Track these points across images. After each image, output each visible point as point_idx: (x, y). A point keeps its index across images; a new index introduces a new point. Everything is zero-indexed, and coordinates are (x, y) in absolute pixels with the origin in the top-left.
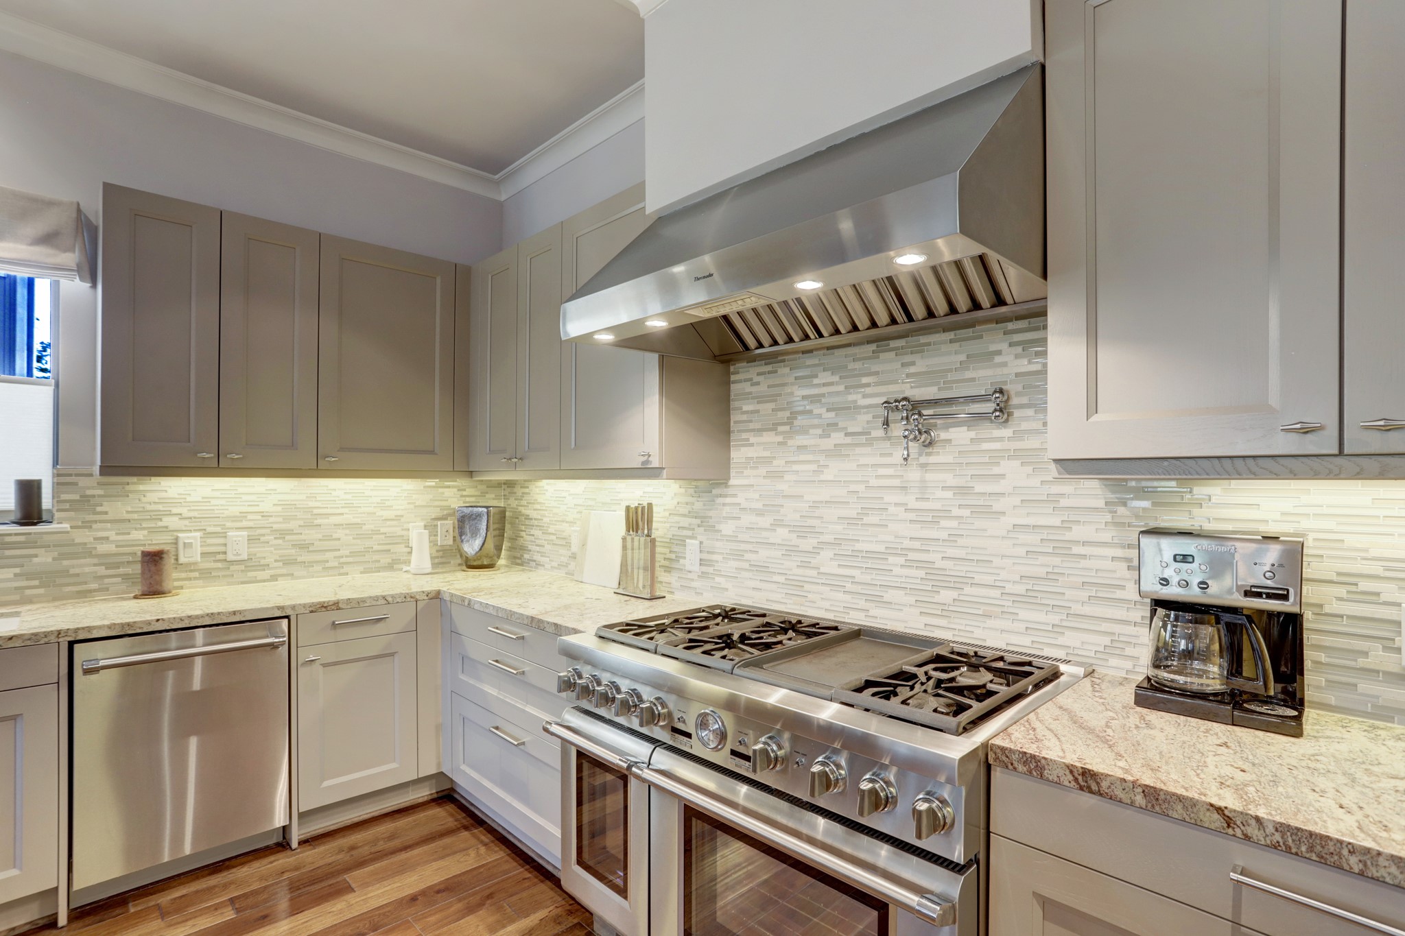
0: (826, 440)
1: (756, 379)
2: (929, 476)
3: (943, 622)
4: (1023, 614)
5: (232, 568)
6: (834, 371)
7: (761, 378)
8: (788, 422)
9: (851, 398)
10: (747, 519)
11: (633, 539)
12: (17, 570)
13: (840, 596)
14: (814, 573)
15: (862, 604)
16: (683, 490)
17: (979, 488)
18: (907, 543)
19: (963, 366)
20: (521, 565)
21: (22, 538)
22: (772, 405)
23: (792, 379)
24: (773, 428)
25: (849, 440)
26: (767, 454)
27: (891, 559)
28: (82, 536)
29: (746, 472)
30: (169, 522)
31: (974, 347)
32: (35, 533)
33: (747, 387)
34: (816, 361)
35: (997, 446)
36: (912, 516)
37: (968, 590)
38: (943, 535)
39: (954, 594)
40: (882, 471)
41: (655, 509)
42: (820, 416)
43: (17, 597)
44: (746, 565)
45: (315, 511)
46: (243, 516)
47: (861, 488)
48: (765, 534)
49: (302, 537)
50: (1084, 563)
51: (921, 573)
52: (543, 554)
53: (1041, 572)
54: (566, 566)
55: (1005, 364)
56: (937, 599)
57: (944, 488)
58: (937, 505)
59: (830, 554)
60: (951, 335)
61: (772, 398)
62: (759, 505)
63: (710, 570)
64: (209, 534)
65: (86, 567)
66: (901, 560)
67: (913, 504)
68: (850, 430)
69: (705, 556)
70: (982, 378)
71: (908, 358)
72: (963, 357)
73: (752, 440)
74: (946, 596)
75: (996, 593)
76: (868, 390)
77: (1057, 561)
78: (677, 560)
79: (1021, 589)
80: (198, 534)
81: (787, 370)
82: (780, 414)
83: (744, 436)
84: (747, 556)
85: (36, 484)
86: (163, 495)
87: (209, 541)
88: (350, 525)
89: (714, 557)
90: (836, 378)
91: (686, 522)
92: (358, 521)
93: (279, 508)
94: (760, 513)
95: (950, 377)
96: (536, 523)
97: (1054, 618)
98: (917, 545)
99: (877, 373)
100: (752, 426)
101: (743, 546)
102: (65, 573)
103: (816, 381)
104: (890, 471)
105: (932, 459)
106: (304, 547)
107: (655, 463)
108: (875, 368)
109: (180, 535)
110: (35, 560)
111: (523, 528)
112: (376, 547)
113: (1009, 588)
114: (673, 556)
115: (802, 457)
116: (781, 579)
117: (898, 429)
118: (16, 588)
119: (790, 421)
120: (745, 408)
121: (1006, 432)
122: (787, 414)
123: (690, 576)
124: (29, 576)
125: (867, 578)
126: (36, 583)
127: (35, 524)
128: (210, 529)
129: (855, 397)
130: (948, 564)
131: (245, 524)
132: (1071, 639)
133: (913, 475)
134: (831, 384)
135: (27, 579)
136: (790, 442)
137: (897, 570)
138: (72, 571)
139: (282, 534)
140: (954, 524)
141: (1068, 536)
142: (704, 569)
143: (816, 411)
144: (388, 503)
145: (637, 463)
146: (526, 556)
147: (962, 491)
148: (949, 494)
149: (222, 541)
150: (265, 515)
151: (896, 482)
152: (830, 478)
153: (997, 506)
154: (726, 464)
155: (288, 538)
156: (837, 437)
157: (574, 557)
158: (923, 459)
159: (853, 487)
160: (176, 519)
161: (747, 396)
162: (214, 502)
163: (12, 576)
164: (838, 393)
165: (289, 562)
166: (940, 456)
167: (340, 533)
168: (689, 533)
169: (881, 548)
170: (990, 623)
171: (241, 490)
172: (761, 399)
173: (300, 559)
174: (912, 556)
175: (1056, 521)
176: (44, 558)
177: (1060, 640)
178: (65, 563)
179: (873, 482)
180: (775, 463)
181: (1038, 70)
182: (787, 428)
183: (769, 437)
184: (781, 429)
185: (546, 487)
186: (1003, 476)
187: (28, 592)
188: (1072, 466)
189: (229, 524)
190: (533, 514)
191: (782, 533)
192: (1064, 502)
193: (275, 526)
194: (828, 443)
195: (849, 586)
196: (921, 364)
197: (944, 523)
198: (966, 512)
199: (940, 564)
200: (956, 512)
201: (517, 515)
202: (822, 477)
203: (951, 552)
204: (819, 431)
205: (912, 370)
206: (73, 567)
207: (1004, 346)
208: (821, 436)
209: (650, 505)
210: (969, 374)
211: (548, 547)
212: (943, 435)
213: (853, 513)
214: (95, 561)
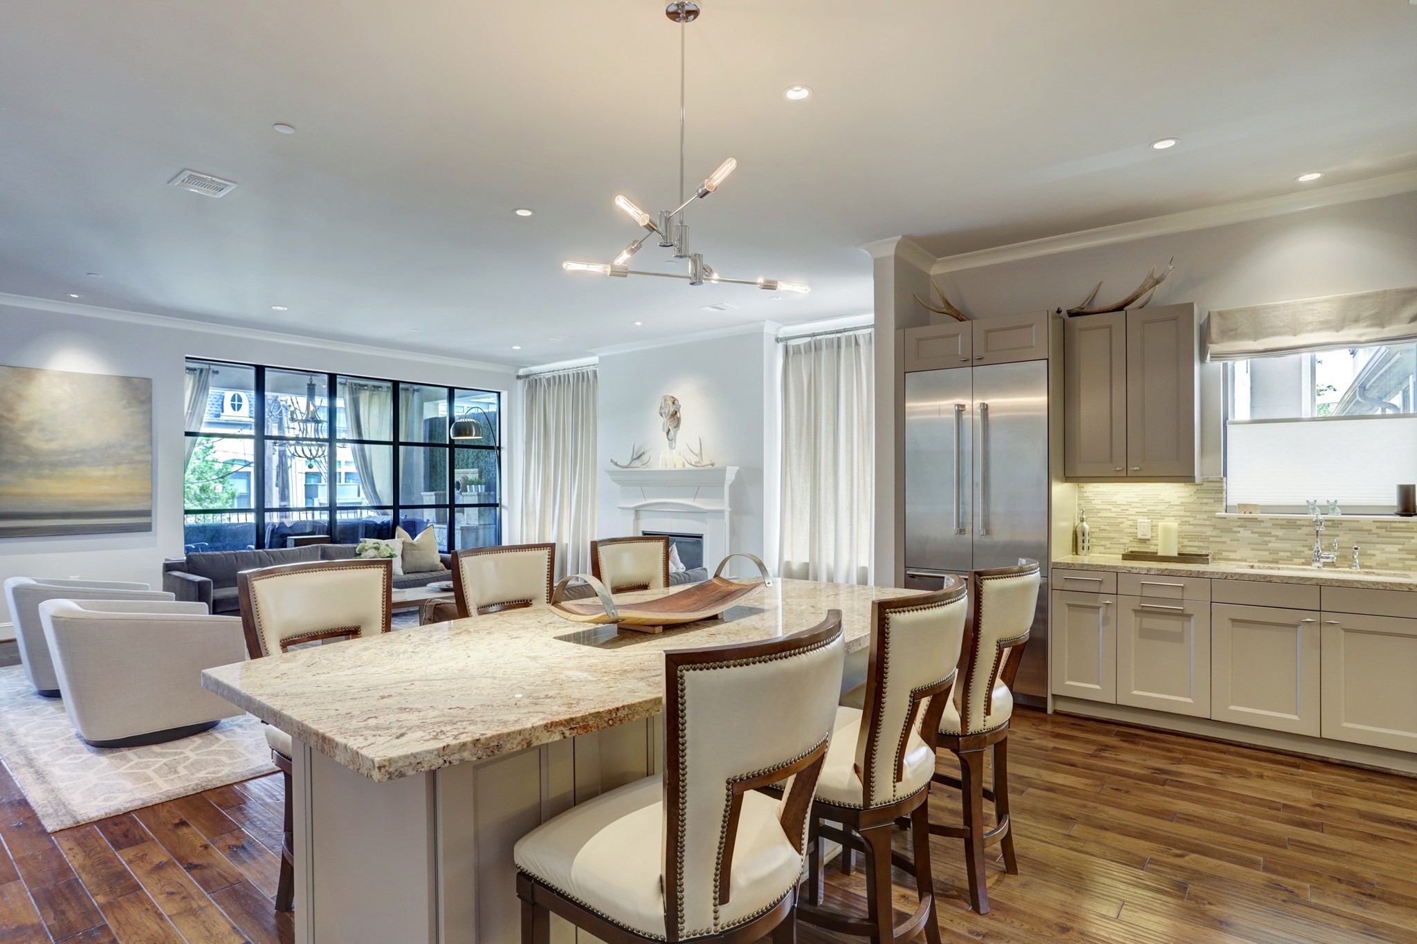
12: (1401, 547)
21: (1403, 525)
32: (1412, 522)
43: (1401, 565)
85: (1412, 488)
110: (1412, 541)
118: (1400, 559)
124: (1409, 552)
127: (1411, 515)
135: (1407, 554)
163: (1397, 550)
187: (1408, 563)
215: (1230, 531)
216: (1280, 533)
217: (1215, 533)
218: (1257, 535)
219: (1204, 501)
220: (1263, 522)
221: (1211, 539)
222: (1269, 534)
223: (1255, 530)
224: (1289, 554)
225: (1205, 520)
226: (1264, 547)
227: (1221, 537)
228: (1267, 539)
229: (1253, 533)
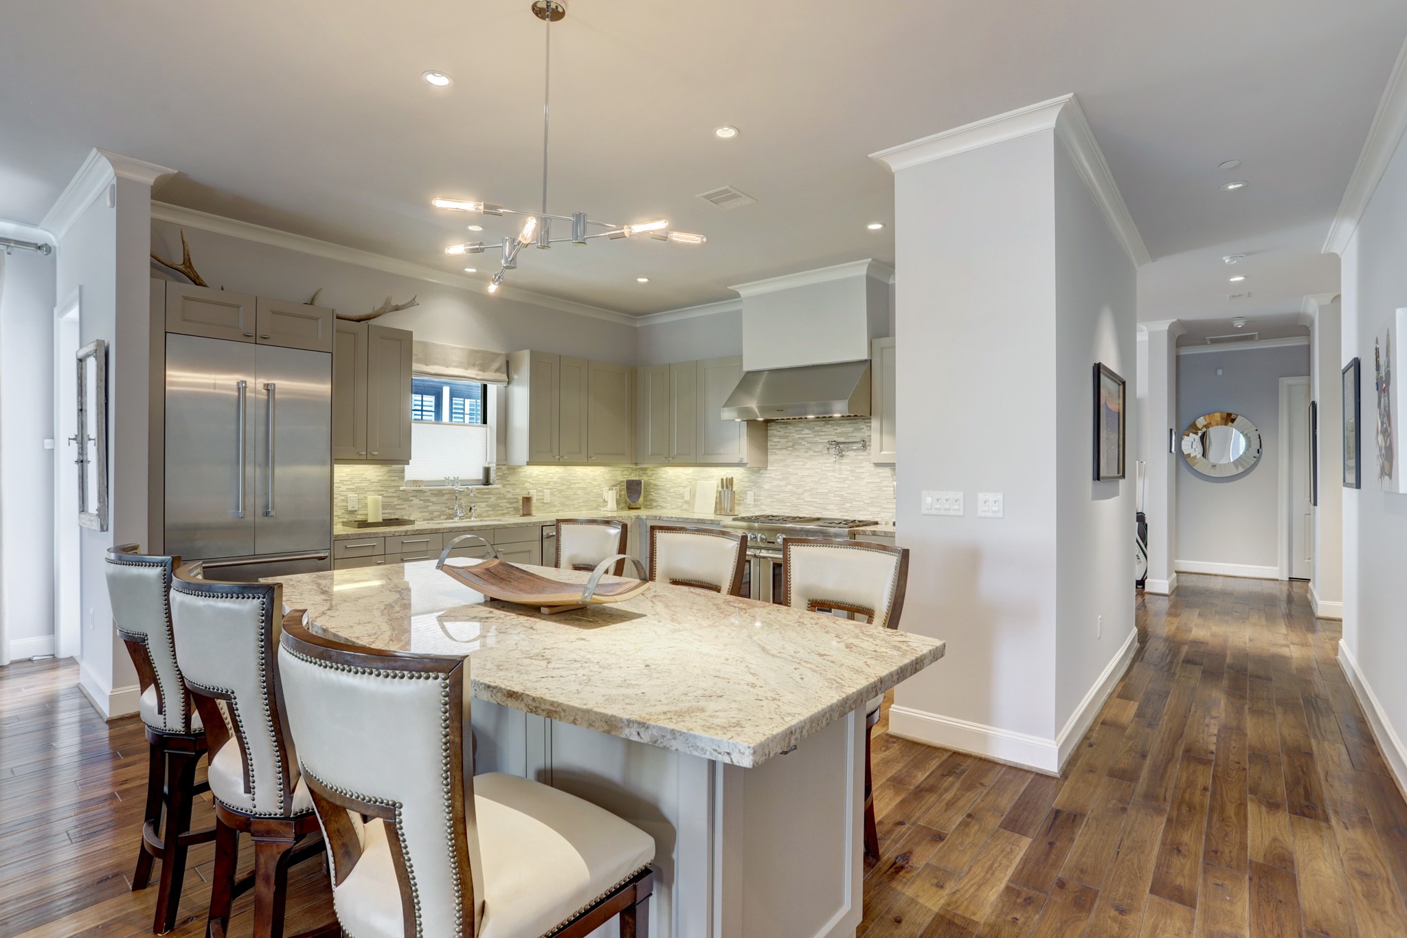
0: (806, 454)
1: (779, 429)
2: (842, 467)
3: (846, 514)
4: (870, 509)
5: (546, 506)
6: (810, 429)
7: (781, 429)
8: (794, 445)
9: (816, 439)
10: (775, 483)
11: (724, 492)
12: (486, 503)
13: (812, 508)
14: (802, 501)
15: (820, 510)
16: (746, 472)
17: (857, 471)
18: (835, 489)
19: (853, 432)
20: (651, 508)
21: (487, 491)
22: (786, 440)
23: (793, 431)
24: (786, 448)
25: (815, 454)
26: (783, 458)
27: (830, 495)
28: (503, 491)
29: (775, 465)
30: (527, 485)
31: (856, 426)
32: (489, 489)
33: (776, 433)
34: (803, 425)
35: (863, 457)
36: (837, 480)
37: (854, 503)
38: (847, 486)
39: (850, 505)
40: (827, 465)
41: (734, 480)
42: (804, 445)
44: (775, 500)
45: (571, 481)
46: (548, 484)
47: (819, 470)
48: (783, 488)
49: (567, 493)
50: (886, 492)
51: (839, 499)
52: (666, 502)
53: (875, 496)
54: (682, 506)
55: (864, 432)
56: (845, 506)
57: (847, 471)
58: (845, 476)
59: (808, 494)
60: (849, 421)
61: (786, 437)
62: (780, 477)
63: (759, 503)
64: (538, 491)
65: (503, 503)
66: (833, 495)
67: (837, 476)
68: (816, 450)
69: (756, 498)
70: (858, 436)
71: (835, 428)
72: (852, 429)
73: (778, 452)
74: (848, 505)
75: (862, 503)
76: (822, 437)
77: (879, 492)
78: (743, 500)
79: (869, 501)
80: (535, 491)
81: (791, 427)
82: (789, 443)
83: (774, 451)
84: (775, 497)
85: (488, 468)
86: (525, 473)
87: (539, 494)
88: (584, 489)
89: (761, 498)
90: (810, 432)
91: (747, 484)
92: (585, 486)
93: (559, 480)
94: (780, 480)
95: (849, 435)
96: (661, 488)
97: (878, 509)
98: (838, 489)
99: (825, 431)
100: (777, 447)
101: (774, 493)
102: (498, 505)
103: (803, 432)
104: (829, 465)
105: (843, 461)
106: (567, 497)
107: (745, 461)
108: (824, 430)
109: (530, 491)
110: (488, 499)
111: (652, 490)
112: (592, 499)
113: (866, 501)
114: (741, 499)
115: (798, 459)
116: (789, 504)
117: (832, 451)
119: (793, 446)
120: (774, 440)
121: (865, 453)
122: (792, 443)
123: (749, 506)
124: (488, 506)
125: (821, 502)
126: (491, 509)
127: (489, 485)
128: (539, 489)
129: (817, 439)
130: (849, 495)
131: (549, 487)
132: (883, 515)
133: (837, 466)
134: (809, 434)
136: (793, 454)
137: (832, 498)
138: (501, 505)
139: (560, 491)
140: (850, 482)
141: (882, 485)
142: (756, 503)
143: (803, 443)
144: (596, 478)
145: (737, 461)
146: (654, 504)
147: (852, 471)
148: (848, 472)
149: (542, 494)
150: (555, 483)
151: (831, 469)
152: (808, 467)
153: (862, 476)
154: (766, 462)
155: (563, 493)
156: (811, 453)
157: (687, 502)
158: (840, 461)
159: (816, 470)
160: (528, 484)
161: (775, 436)
162: (540, 477)
163: (484, 506)
164: (811, 437)
165: (563, 504)
166: (845, 461)
167: (580, 492)
168: (749, 489)
169: (826, 491)
170: (861, 513)
171: (548, 472)
172: (781, 437)
173: (566, 503)
174: (836, 493)
175: (879, 481)
176: (493, 499)
177: (880, 516)
178: (499, 501)
179: (824, 469)
180: (787, 461)
181: (869, 362)
182: (791, 449)
183: (784, 452)
184: (789, 449)
185: (668, 470)
186: (864, 467)
188: (877, 465)
189: (544, 487)
190: (660, 484)
191: (790, 487)
192: (881, 475)
193: (558, 488)
194: (807, 455)
195: (815, 505)
196: (840, 430)
197: (847, 482)
198: (853, 478)
199: (845, 495)
200: (851, 478)
201: (648, 484)
202: (805, 467)
203: (849, 491)
204: (804, 450)
205: (837, 431)
206: (501, 503)
207: (865, 427)
208: (805, 452)
209: (732, 478)
210: (854, 435)
211: (669, 499)
212: (847, 453)
213: (816, 480)
214: (506, 501)
215: (408, 500)
216: (434, 499)
217: (399, 502)
218: (422, 502)
219: (393, 478)
220: (425, 492)
221: (397, 507)
222: (428, 501)
223: (422, 498)
224: (438, 513)
225: (393, 493)
226: (427, 510)
227: (402, 505)
228: (428, 504)
229: (420, 500)
